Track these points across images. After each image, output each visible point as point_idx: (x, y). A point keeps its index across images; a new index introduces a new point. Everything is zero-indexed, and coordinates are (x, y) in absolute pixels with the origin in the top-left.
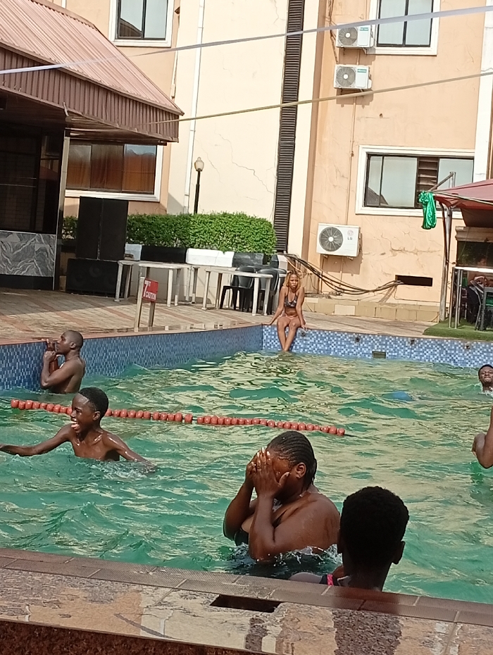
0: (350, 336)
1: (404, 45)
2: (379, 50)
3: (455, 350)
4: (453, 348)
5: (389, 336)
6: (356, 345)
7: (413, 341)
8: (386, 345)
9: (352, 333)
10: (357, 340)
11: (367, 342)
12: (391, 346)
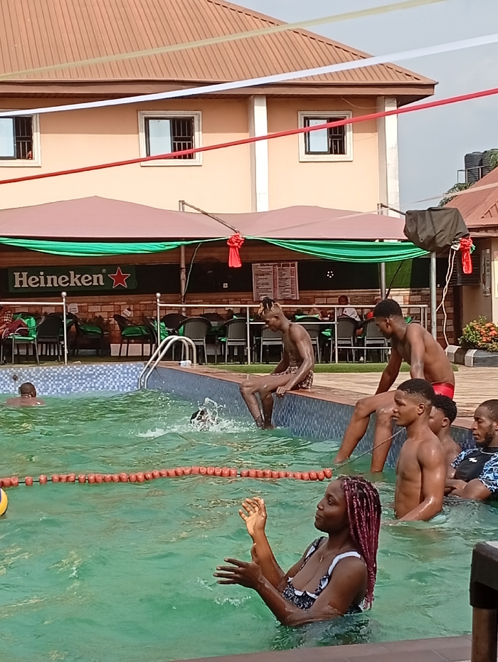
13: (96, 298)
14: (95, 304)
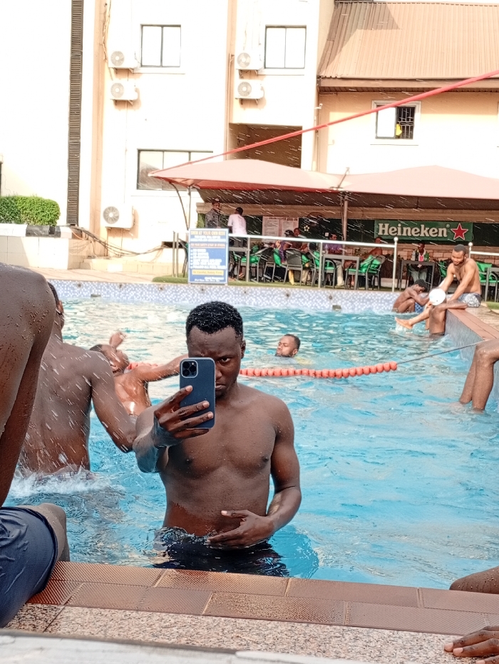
0: (74, 283)
1: (162, 66)
2: (142, 70)
3: (152, 291)
4: (150, 289)
5: (103, 282)
6: (79, 289)
7: (121, 286)
8: (101, 289)
9: (75, 281)
10: (79, 285)
11: (86, 287)
12: (105, 290)
13: (440, 247)
14: (439, 251)
